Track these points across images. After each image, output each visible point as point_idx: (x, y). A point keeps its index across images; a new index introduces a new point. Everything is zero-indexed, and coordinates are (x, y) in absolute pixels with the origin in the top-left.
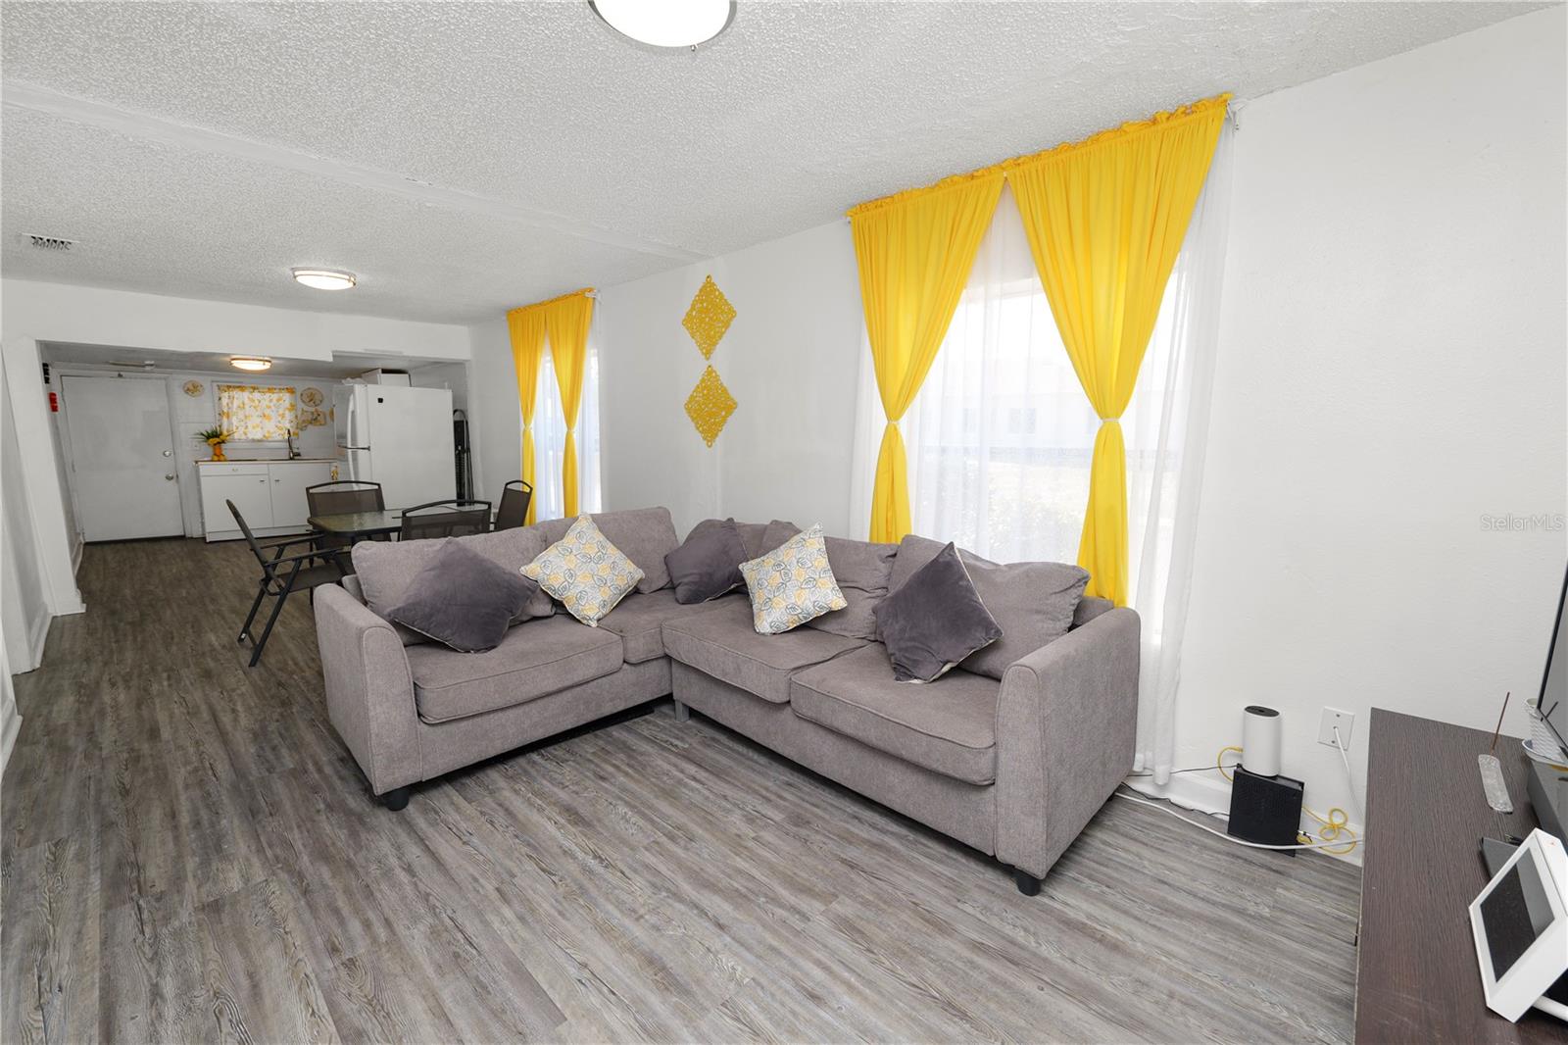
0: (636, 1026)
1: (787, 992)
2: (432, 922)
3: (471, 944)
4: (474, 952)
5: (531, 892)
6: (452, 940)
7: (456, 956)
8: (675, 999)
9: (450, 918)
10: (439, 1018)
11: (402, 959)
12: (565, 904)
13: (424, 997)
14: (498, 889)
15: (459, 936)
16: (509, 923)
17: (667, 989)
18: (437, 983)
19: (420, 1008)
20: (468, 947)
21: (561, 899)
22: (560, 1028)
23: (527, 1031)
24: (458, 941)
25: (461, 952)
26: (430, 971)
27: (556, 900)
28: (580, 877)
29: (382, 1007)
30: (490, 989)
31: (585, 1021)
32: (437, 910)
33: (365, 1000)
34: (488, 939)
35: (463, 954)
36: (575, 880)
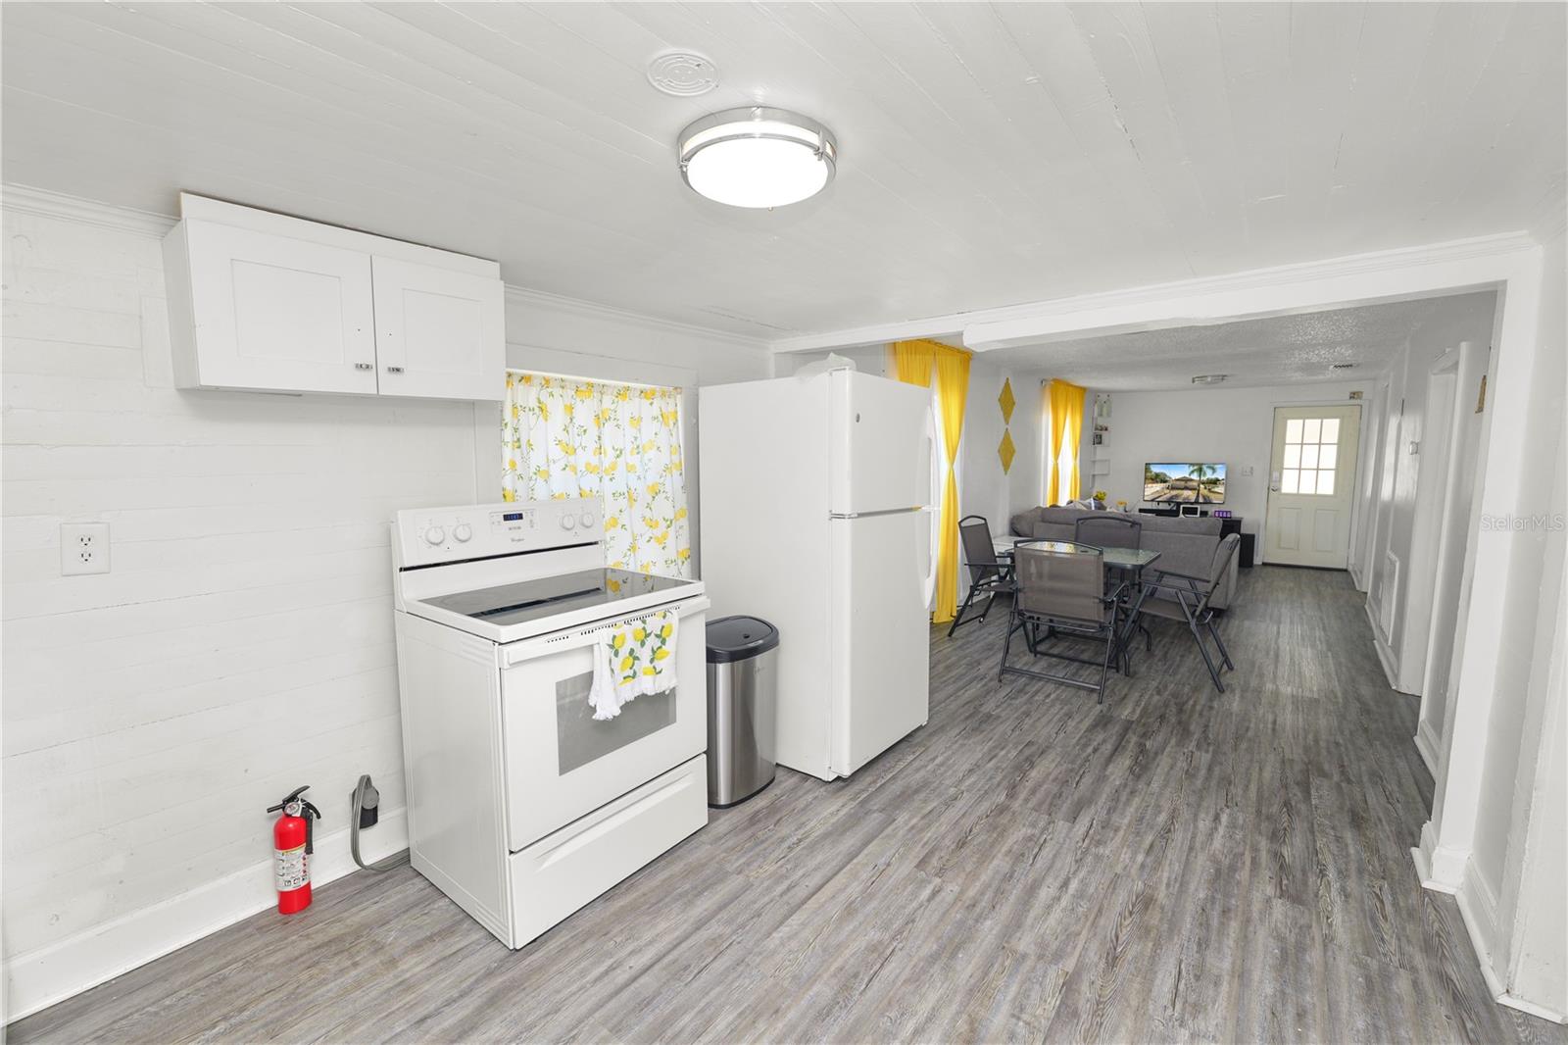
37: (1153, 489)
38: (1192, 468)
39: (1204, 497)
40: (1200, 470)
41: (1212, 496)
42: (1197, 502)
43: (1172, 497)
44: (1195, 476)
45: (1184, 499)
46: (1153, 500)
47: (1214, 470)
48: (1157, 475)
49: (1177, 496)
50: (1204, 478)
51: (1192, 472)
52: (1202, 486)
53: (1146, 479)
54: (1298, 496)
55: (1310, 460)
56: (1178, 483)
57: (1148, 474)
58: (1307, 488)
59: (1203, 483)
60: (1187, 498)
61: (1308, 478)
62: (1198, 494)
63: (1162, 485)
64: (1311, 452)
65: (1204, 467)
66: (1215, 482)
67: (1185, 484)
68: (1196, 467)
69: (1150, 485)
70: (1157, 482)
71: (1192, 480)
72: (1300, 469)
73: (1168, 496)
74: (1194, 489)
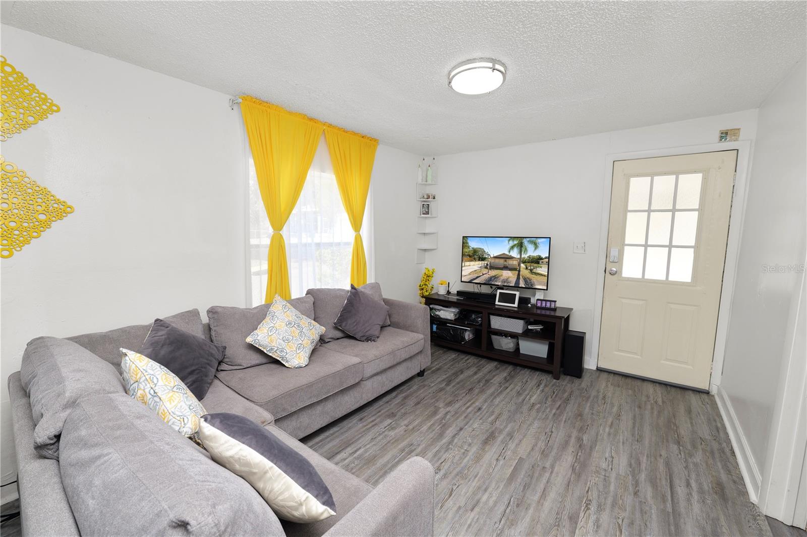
0: (511, 441)
1: (481, 414)
2: (507, 530)
3: (509, 503)
4: (512, 499)
5: (468, 494)
6: (512, 513)
7: (518, 505)
8: (497, 434)
9: (500, 522)
10: (545, 494)
11: (533, 528)
12: (470, 477)
13: (542, 505)
14: (472, 510)
15: (508, 511)
16: (490, 494)
17: (494, 437)
18: (534, 505)
19: (547, 504)
20: (511, 503)
21: (467, 480)
22: (524, 458)
23: (531, 466)
24: (511, 509)
25: (516, 504)
26: (531, 511)
27: (469, 481)
28: (450, 478)
29: (556, 518)
30: (524, 484)
31: (518, 452)
32: (499, 532)
33: (559, 528)
34: (503, 497)
35: (516, 503)
36: (453, 479)
37: (472, 267)
38: (511, 243)
39: (525, 280)
40: (521, 246)
41: (534, 278)
42: (516, 287)
43: (490, 279)
44: (515, 253)
45: (504, 281)
46: (470, 282)
47: (536, 246)
48: (475, 251)
49: (495, 277)
50: (525, 256)
51: (512, 248)
52: (522, 265)
53: (463, 255)
54: (643, 283)
55: (659, 235)
56: (497, 261)
57: (466, 250)
58: (656, 272)
59: (524, 262)
60: (506, 280)
61: (657, 257)
62: (519, 275)
63: (481, 263)
64: (661, 221)
65: (525, 241)
66: (537, 261)
67: (503, 262)
68: (516, 242)
69: (467, 263)
70: (475, 259)
71: (511, 258)
72: (646, 246)
73: (486, 276)
74: (515, 269)
